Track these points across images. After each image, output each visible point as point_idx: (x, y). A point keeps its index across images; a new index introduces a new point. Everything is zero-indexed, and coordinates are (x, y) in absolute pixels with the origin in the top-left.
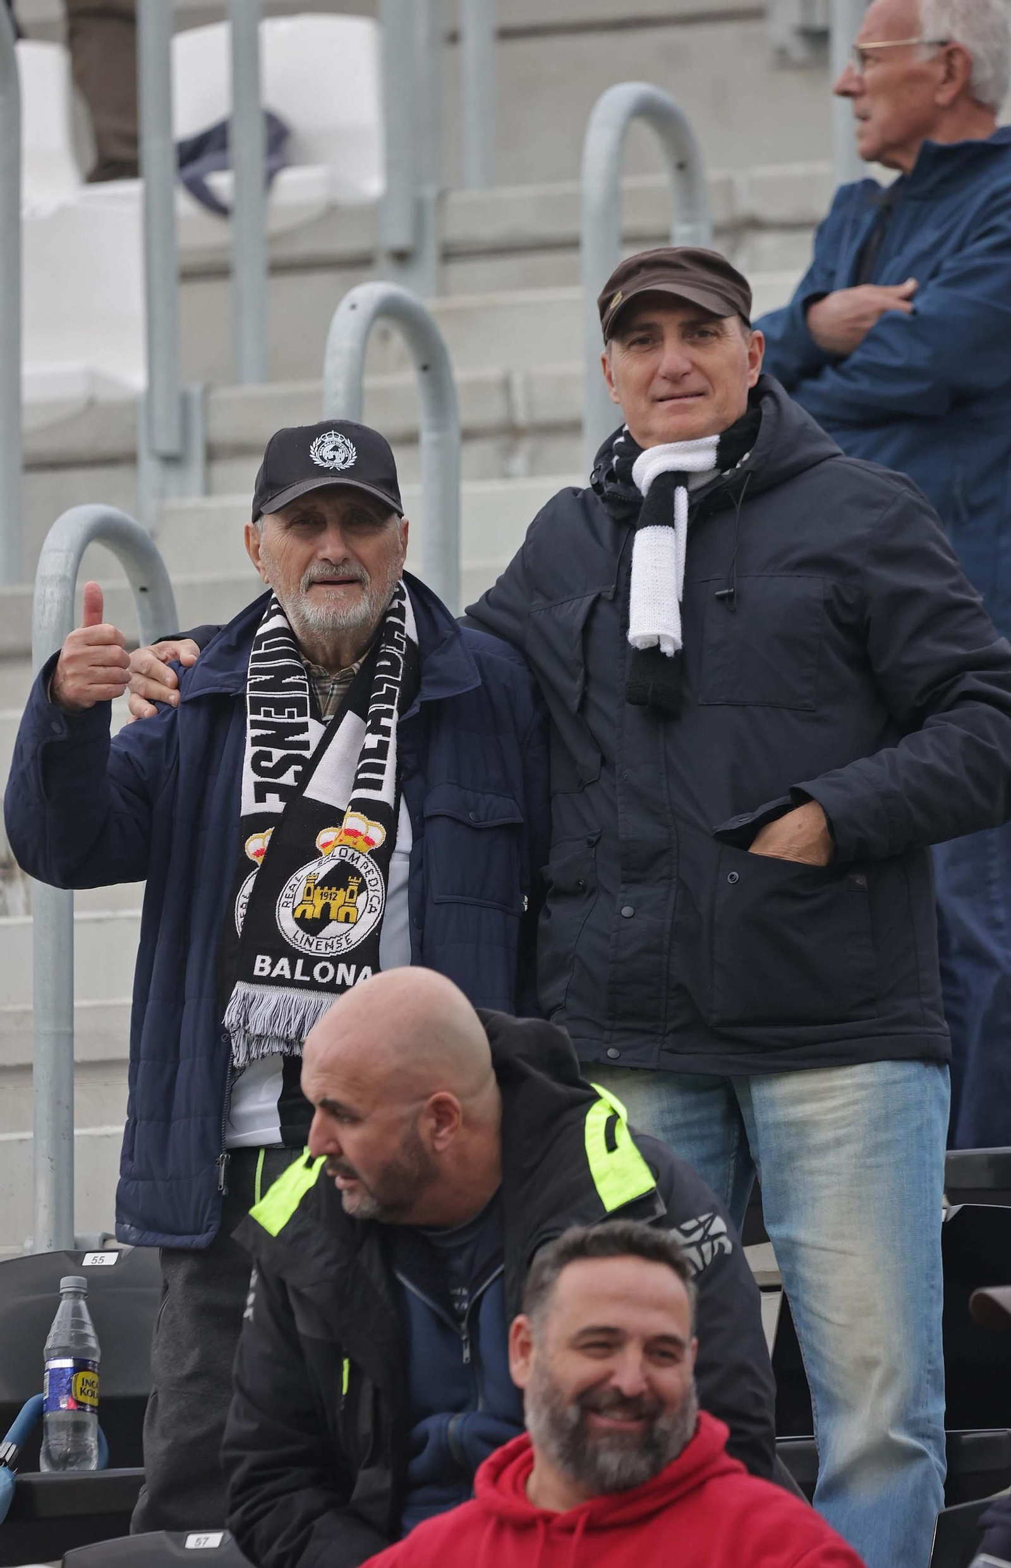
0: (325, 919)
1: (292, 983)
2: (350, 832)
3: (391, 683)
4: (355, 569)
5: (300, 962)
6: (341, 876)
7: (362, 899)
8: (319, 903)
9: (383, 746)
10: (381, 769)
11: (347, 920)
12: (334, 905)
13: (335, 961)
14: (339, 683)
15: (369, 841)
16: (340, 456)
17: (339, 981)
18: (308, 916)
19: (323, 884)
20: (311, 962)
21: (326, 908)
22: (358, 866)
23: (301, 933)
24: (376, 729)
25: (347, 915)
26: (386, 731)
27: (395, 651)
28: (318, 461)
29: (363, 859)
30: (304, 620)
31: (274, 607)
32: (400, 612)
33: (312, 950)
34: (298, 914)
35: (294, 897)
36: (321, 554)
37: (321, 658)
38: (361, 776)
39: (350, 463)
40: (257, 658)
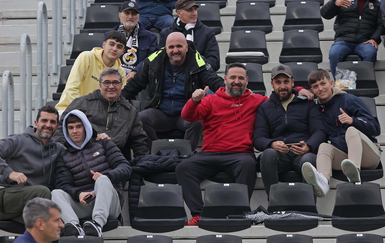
0: (129, 60)
1: (125, 67)
2: (132, 50)
3: (137, 33)
4: (132, 20)
5: (126, 65)
6: (131, 55)
7: (134, 58)
8: (129, 58)
9: (136, 40)
10: (136, 43)
11: (132, 61)
12: (131, 59)
13: (131, 65)
14: (129, 33)
15: (135, 51)
16: (132, 5)
17: (131, 68)
18: (127, 60)
19: (129, 56)
20: (127, 65)
21: (130, 59)
22: (133, 54)
23: (126, 62)
24: (135, 38)
25: (132, 60)
26: (136, 38)
27: (137, 29)
28: (129, 6)
29: (134, 53)
30: (126, 25)
31: (122, 24)
32: (137, 25)
33: (128, 64)
34: (126, 59)
35: (125, 57)
36: (129, 17)
37: (127, 30)
38: (133, 43)
39: (133, 6)
40: (119, 30)
